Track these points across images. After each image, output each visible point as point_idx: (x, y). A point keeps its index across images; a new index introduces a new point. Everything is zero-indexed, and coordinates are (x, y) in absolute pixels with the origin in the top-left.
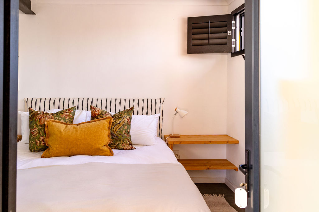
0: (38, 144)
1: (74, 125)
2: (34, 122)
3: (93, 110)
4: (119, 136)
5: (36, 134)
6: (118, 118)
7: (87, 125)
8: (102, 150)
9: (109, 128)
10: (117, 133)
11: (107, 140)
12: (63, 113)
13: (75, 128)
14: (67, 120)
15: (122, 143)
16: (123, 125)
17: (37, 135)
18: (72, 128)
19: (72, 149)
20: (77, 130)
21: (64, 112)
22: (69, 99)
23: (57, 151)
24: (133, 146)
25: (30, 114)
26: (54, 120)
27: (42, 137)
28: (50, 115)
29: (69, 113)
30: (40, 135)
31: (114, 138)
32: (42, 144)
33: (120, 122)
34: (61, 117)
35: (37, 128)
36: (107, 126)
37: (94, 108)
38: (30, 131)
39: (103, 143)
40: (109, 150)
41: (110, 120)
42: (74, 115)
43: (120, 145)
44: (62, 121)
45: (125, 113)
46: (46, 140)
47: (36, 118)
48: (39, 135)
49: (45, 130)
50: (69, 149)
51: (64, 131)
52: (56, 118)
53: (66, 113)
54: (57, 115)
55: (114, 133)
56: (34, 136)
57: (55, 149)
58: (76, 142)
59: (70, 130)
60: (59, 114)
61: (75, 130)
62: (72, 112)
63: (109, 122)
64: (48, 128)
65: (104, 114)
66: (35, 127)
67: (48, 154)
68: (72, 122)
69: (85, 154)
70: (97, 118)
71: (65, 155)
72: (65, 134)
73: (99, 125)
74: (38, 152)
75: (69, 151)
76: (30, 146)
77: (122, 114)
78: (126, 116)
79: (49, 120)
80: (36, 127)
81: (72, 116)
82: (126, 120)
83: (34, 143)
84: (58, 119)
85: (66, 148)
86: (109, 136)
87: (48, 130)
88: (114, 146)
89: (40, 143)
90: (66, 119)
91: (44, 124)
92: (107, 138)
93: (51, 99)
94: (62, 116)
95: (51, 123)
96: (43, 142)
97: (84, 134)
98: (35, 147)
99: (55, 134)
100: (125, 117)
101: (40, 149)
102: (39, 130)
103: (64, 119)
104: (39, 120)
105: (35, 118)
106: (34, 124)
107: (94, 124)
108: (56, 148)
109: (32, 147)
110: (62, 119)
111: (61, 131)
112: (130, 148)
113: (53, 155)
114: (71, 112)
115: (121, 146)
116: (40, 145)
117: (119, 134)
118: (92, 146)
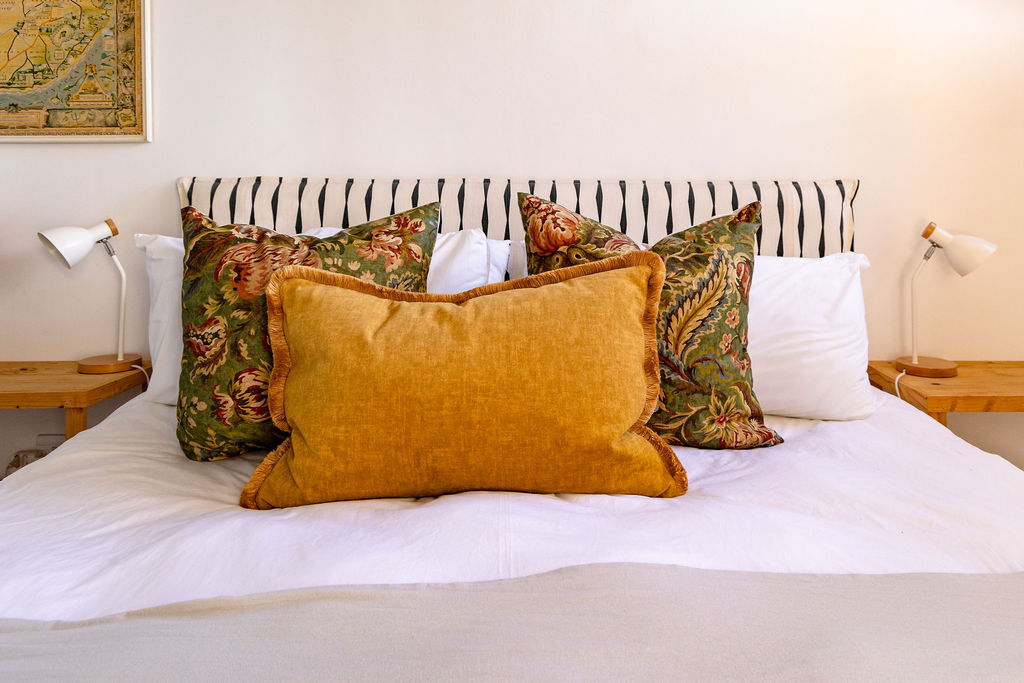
0: (229, 412)
1: (440, 299)
2: (207, 286)
3: (536, 218)
4: (703, 370)
5: (218, 355)
6: (686, 264)
7: (517, 301)
8: (624, 459)
9: (647, 318)
10: (691, 349)
11: (644, 396)
12: (369, 238)
13: (451, 318)
14: (392, 276)
15: (718, 411)
16: (721, 300)
17: (222, 362)
18: (429, 315)
19: (437, 452)
20: (460, 333)
21: (375, 232)
22: (396, 183)
23: (341, 468)
24: (771, 425)
25: (187, 239)
26: (318, 270)
27: (250, 370)
28: (297, 246)
29: (401, 234)
30: (241, 359)
31: (674, 377)
32: (251, 417)
33: (704, 284)
34: (361, 260)
35: (223, 320)
36: (635, 305)
37: (543, 206)
38: (186, 335)
39: (623, 415)
40: (656, 458)
41: (647, 270)
42: (428, 250)
43: (705, 422)
44: (367, 278)
45: (718, 234)
46: (271, 391)
47: (221, 264)
48: (234, 361)
49: (265, 331)
50: (417, 455)
51: (382, 335)
52: (329, 261)
53: (387, 233)
54: (337, 247)
55: (671, 347)
56: (203, 365)
57: (324, 451)
58: (458, 408)
59: (418, 331)
60: (351, 242)
61: (446, 327)
62: (420, 229)
63: (644, 282)
64: (284, 316)
65: (605, 241)
66: (209, 313)
67: (281, 486)
68: (421, 285)
69: (517, 485)
70: (568, 262)
71: (388, 490)
72: (388, 353)
73: (589, 297)
74: (230, 463)
75: (418, 465)
76: (183, 423)
77: (701, 242)
78: (732, 253)
79: (289, 269)
80: (219, 313)
81: (419, 253)
82: (733, 273)
83: (203, 406)
84: (344, 270)
85: (398, 448)
86: (648, 368)
87: (284, 332)
88: (672, 426)
89: (237, 409)
90: (389, 269)
91: (265, 297)
92: (641, 379)
93: (304, 181)
94: (363, 252)
95: (303, 288)
96: (258, 399)
97: (508, 355)
98: (211, 432)
99: (325, 356)
100: (726, 254)
101: (241, 444)
102: (237, 330)
103: (378, 268)
104: (236, 275)
105: (211, 265)
106: (204, 299)
107: (558, 293)
108: (334, 444)
109: (191, 431)
110: (367, 266)
111: (360, 339)
112: (756, 435)
113: (315, 488)
114: (414, 229)
115: (710, 429)
116: (238, 421)
117: (701, 354)
118: (563, 431)
